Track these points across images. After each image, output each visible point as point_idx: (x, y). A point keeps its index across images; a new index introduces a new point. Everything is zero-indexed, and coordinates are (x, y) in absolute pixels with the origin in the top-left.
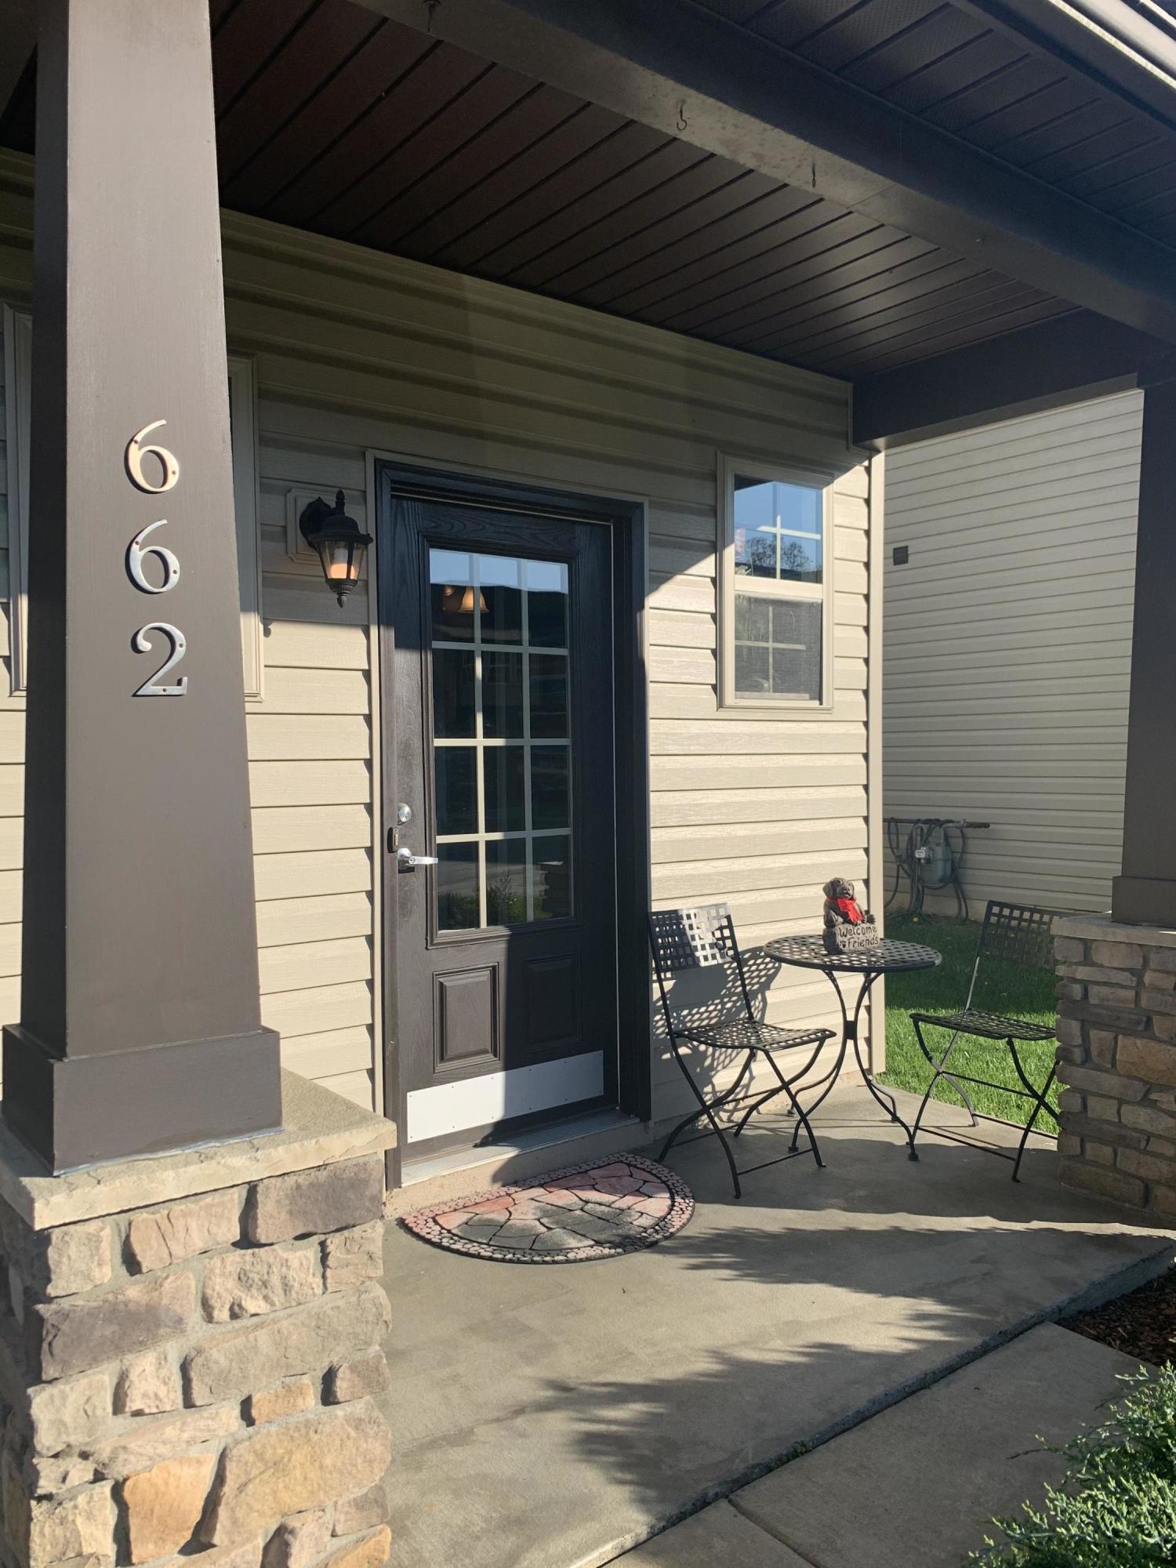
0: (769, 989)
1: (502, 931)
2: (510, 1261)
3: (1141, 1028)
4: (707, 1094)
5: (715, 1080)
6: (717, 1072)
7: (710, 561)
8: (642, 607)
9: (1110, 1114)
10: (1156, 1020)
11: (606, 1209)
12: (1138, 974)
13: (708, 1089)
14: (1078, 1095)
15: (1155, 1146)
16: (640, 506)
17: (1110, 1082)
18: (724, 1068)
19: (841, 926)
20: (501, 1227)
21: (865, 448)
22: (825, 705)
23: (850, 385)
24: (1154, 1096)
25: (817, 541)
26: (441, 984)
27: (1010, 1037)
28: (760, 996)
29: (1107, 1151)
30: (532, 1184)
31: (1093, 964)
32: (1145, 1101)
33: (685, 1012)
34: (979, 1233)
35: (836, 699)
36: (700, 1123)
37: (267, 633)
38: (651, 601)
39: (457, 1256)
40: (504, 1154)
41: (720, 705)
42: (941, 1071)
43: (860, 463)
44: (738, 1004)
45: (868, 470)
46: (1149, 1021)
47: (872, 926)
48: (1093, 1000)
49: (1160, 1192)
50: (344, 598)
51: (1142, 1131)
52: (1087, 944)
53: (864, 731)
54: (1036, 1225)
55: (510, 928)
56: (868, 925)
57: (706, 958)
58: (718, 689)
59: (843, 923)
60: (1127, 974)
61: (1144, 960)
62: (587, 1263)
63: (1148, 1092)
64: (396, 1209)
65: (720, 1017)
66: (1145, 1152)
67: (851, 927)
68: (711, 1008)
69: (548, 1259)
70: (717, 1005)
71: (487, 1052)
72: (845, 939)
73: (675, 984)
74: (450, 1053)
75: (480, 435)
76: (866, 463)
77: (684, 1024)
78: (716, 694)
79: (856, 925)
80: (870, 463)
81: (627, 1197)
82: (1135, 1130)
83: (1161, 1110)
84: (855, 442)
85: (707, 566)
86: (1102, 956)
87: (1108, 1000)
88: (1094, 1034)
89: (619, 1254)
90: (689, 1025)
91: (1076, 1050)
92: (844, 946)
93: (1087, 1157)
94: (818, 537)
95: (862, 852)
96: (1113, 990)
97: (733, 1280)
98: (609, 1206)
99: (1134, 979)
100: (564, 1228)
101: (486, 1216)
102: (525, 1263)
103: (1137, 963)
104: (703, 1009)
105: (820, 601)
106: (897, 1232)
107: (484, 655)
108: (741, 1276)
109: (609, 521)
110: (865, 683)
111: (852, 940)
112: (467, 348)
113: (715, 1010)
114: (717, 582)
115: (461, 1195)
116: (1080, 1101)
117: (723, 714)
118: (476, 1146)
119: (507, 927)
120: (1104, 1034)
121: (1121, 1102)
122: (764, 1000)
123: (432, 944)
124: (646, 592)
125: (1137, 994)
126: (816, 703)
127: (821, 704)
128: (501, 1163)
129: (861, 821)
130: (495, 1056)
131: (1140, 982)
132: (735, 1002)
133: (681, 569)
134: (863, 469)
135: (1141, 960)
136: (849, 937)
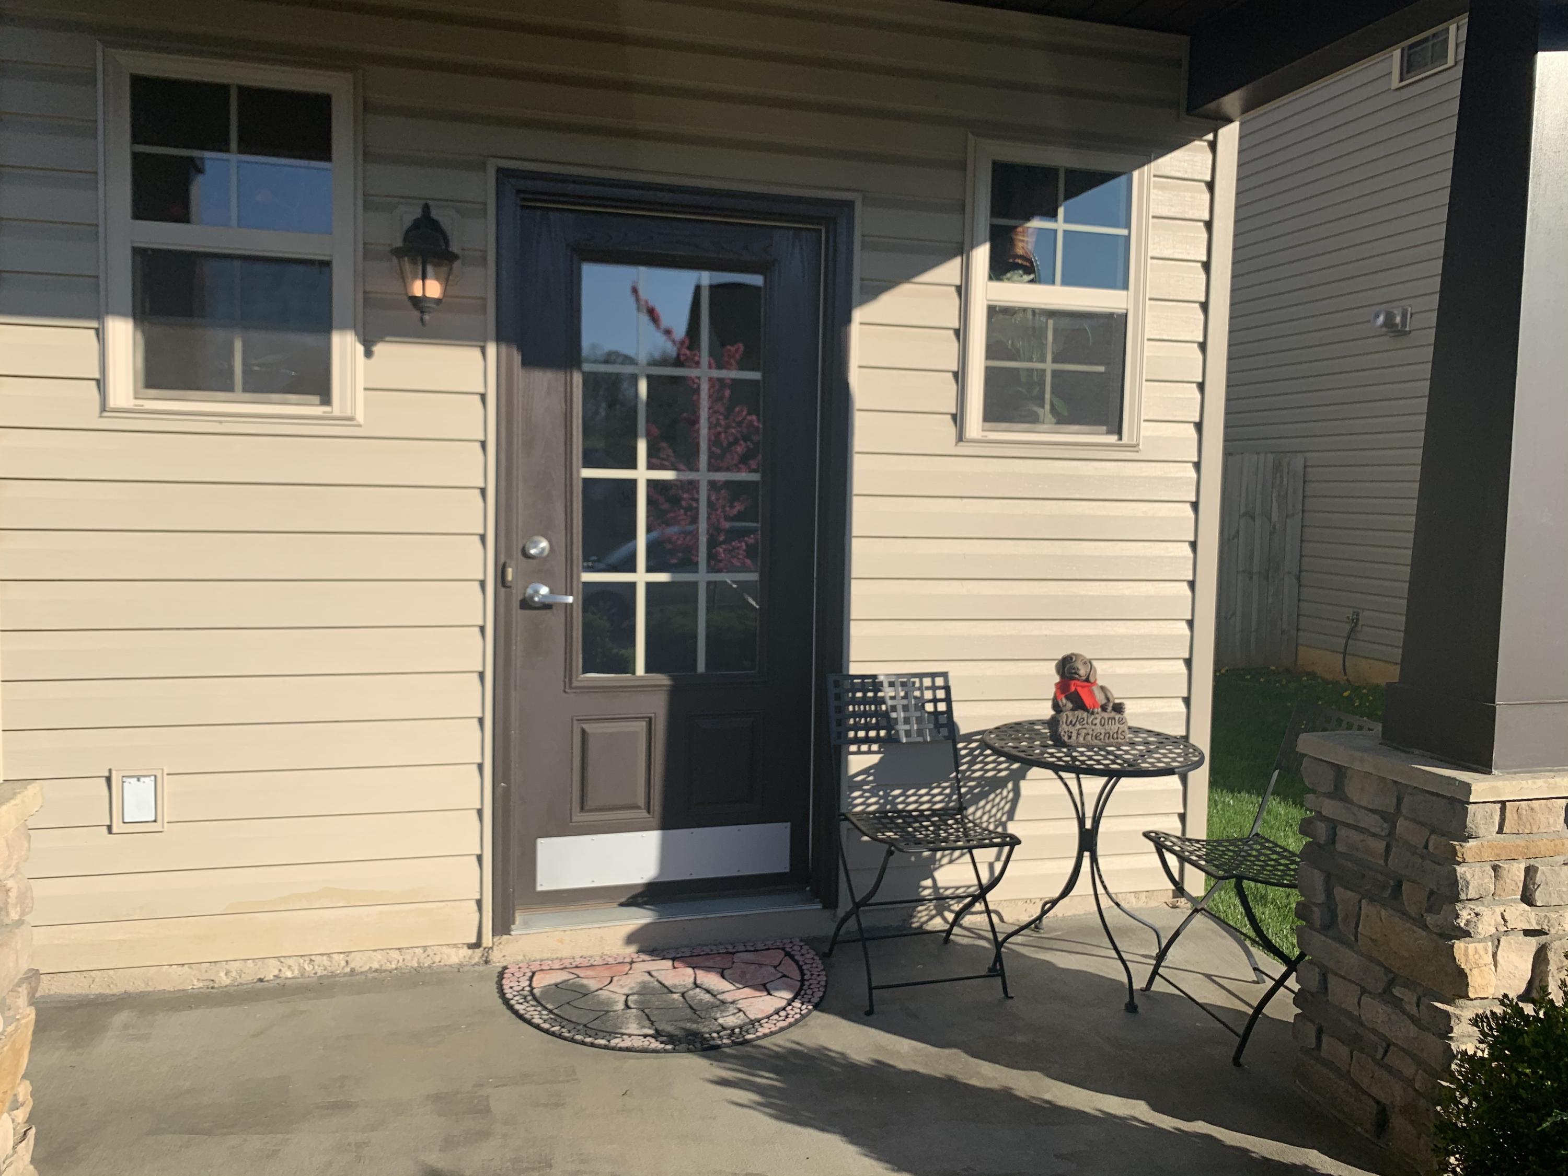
0: (1024, 778)
1: (663, 679)
2: (553, 1034)
3: (1386, 894)
4: (925, 888)
5: (937, 874)
6: (941, 866)
7: (955, 264)
8: (848, 320)
9: (1350, 1003)
10: (1405, 886)
11: (707, 997)
12: (1390, 819)
13: (928, 882)
14: (1317, 970)
15: (1393, 1059)
16: (850, 204)
17: (1349, 959)
18: (951, 862)
19: (1070, 714)
20: (585, 995)
21: (1206, 116)
22: (1125, 440)
23: (1187, 38)
24: (1397, 991)
25: (1125, 236)
26: (584, 732)
27: (1240, 879)
28: (1010, 785)
29: (1344, 1051)
30: (666, 957)
31: (1345, 799)
32: (1386, 995)
33: (897, 792)
34: (1110, 1119)
35: (1143, 433)
36: (915, 920)
37: (368, 354)
38: (858, 315)
39: (514, 1016)
40: (641, 918)
41: (960, 438)
42: (1199, 907)
43: (1200, 137)
44: (976, 791)
45: (1213, 146)
46: (1400, 884)
47: (1117, 717)
48: (1340, 847)
49: (1398, 1122)
50: (427, 317)
51: (1383, 1037)
52: (1340, 772)
53: (1194, 475)
54: (1200, 1127)
55: (673, 678)
56: (1113, 714)
57: (908, 734)
58: (958, 419)
59: (1073, 710)
60: (1377, 817)
61: (1398, 800)
62: (626, 1053)
63: (1391, 983)
64: (504, 956)
65: (948, 803)
66: (1381, 1064)
67: (1085, 715)
68: (936, 791)
69: (588, 1040)
70: (945, 788)
71: (638, 808)
72: (1071, 728)
73: (881, 759)
74: (590, 803)
75: (634, 134)
76: (1210, 137)
77: (894, 804)
78: (956, 426)
79: (1092, 713)
80: (1216, 136)
81: (746, 989)
82: (1375, 1032)
83: (1404, 1012)
84: (1189, 111)
85: (950, 271)
86: (1353, 789)
87: (1357, 850)
88: (1340, 893)
89: (666, 1051)
90: (900, 807)
91: (1315, 909)
92: (1070, 737)
93: (1323, 1054)
94: (1125, 232)
95: (1184, 625)
96: (1361, 837)
97: (750, 1107)
98: (714, 996)
99: (1385, 825)
100: (643, 1011)
101: (585, 982)
102: (565, 1039)
103: (1388, 804)
104: (923, 791)
105: (1125, 311)
106: (1006, 1095)
107: (649, 378)
108: (759, 1104)
109: (821, 225)
110: (1198, 414)
111: (1084, 731)
112: (621, 39)
113: (940, 794)
114: (963, 291)
115: (584, 954)
116: (1317, 977)
117: (963, 449)
118: (622, 905)
119: (670, 676)
120: (1349, 894)
121: (1364, 991)
122: (1017, 791)
123: (571, 687)
124: (854, 302)
125: (1388, 848)
126: (1113, 439)
127: (1120, 439)
128: (639, 926)
129: (1185, 587)
130: (649, 812)
131: (1391, 834)
132: (972, 788)
133: (907, 275)
134: (1206, 144)
135: (1395, 800)
136: (1078, 726)
